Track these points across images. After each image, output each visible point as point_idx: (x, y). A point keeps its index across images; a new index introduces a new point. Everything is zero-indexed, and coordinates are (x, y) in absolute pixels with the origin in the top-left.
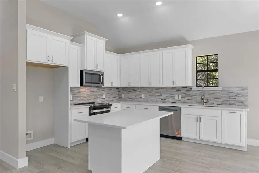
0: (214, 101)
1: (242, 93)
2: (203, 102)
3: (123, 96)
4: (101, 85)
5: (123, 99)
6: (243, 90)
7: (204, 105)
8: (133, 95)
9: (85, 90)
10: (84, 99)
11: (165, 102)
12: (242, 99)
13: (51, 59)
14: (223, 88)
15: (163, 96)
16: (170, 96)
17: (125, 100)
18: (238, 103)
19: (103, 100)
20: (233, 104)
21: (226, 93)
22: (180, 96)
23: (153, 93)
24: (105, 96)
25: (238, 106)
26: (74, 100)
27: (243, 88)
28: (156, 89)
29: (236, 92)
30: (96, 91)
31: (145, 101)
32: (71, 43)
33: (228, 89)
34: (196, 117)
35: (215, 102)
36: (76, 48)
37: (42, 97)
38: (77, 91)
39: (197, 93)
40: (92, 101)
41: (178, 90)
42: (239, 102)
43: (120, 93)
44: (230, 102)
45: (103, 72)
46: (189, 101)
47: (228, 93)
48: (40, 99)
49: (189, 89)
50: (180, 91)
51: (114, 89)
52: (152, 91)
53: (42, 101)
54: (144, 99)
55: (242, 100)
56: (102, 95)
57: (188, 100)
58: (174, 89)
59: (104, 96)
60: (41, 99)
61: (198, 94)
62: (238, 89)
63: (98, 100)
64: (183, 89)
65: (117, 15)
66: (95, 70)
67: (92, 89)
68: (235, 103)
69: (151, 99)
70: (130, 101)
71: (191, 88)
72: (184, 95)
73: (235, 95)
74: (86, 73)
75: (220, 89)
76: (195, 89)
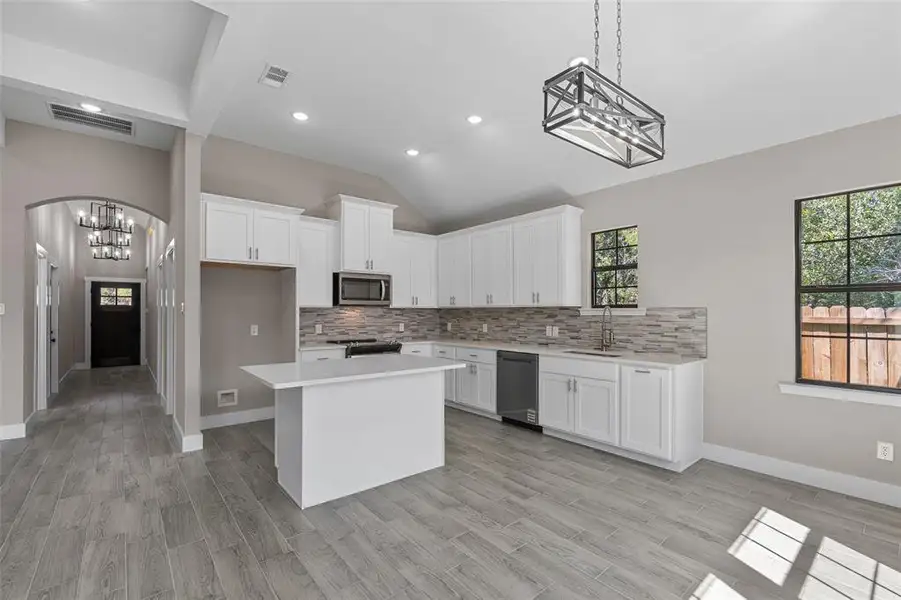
0: (628, 341)
1: (692, 323)
2: (605, 345)
3: (449, 327)
4: (386, 303)
5: (449, 334)
6: (692, 316)
7: (604, 352)
8: (467, 326)
9: (353, 313)
10: (350, 332)
11: (527, 343)
12: (694, 339)
13: (254, 254)
14: (648, 310)
15: (522, 328)
16: (536, 328)
17: (452, 337)
18: (682, 349)
19: (399, 335)
20: (671, 351)
21: (654, 321)
22: (556, 330)
23: (504, 320)
24: (406, 327)
25: (683, 356)
26: (326, 334)
27: (696, 311)
28: (509, 313)
29: (679, 320)
30: (381, 317)
31: (489, 340)
32: (301, 219)
33: (659, 313)
34: (566, 379)
35: (629, 345)
36: (321, 228)
37: (257, 327)
38: (336, 316)
39: (591, 321)
40: (371, 337)
41: (553, 314)
42: (686, 345)
43: (443, 320)
44: (663, 345)
45: (389, 276)
46: (574, 342)
47: (659, 323)
48: (252, 330)
49: (573, 312)
50: (557, 318)
51: (428, 311)
52: (502, 316)
53: (256, 334)
54: (487, 334)
55: (692, 341)
56: (397, 324)
57: (572, 338)
58: (545, 311)
59: (402, 328)
60: (255, 330)
61: (593, 324)
62: (684, 313)
63: (385, 336)
64: (563, 311)
65: (406, 152)
66: (367, 271)
67: (370, 311)
68: (677, 349)
69: (499, 336)
70: (462, 338)
71: (576, 309)
72: (564, 326)
73: (676, 329)
74: (344, 279)
75: (640, 312)
76: (587, 311)
